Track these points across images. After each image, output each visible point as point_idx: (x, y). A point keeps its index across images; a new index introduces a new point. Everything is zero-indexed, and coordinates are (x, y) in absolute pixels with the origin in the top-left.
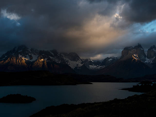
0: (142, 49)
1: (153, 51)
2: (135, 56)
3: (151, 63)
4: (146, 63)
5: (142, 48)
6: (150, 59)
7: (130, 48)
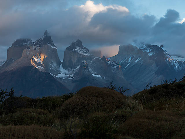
0: (52, 47)
1: (75, 52)
2: (36, 62)
3: (70, 78)
4: (61, 78)
5: (53, 45)
6: (69, 70)
7: (27, 42)
